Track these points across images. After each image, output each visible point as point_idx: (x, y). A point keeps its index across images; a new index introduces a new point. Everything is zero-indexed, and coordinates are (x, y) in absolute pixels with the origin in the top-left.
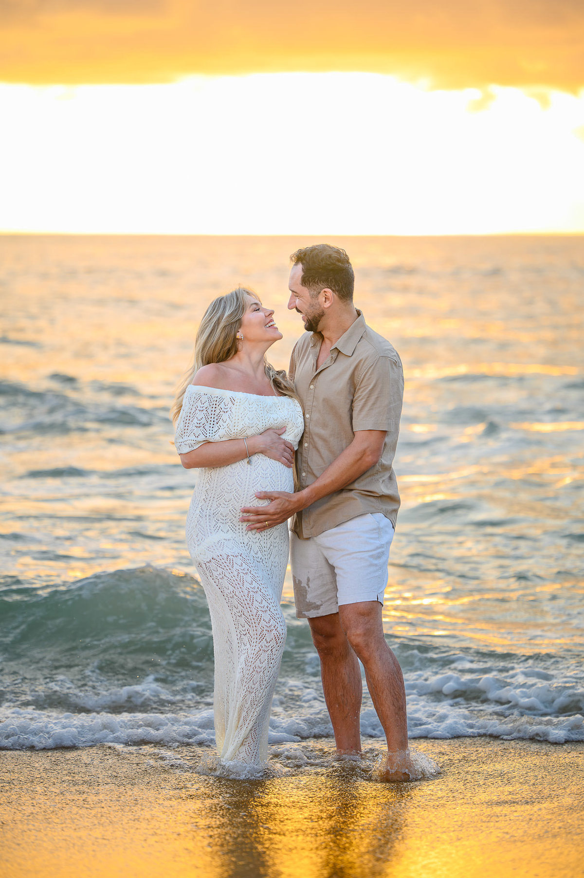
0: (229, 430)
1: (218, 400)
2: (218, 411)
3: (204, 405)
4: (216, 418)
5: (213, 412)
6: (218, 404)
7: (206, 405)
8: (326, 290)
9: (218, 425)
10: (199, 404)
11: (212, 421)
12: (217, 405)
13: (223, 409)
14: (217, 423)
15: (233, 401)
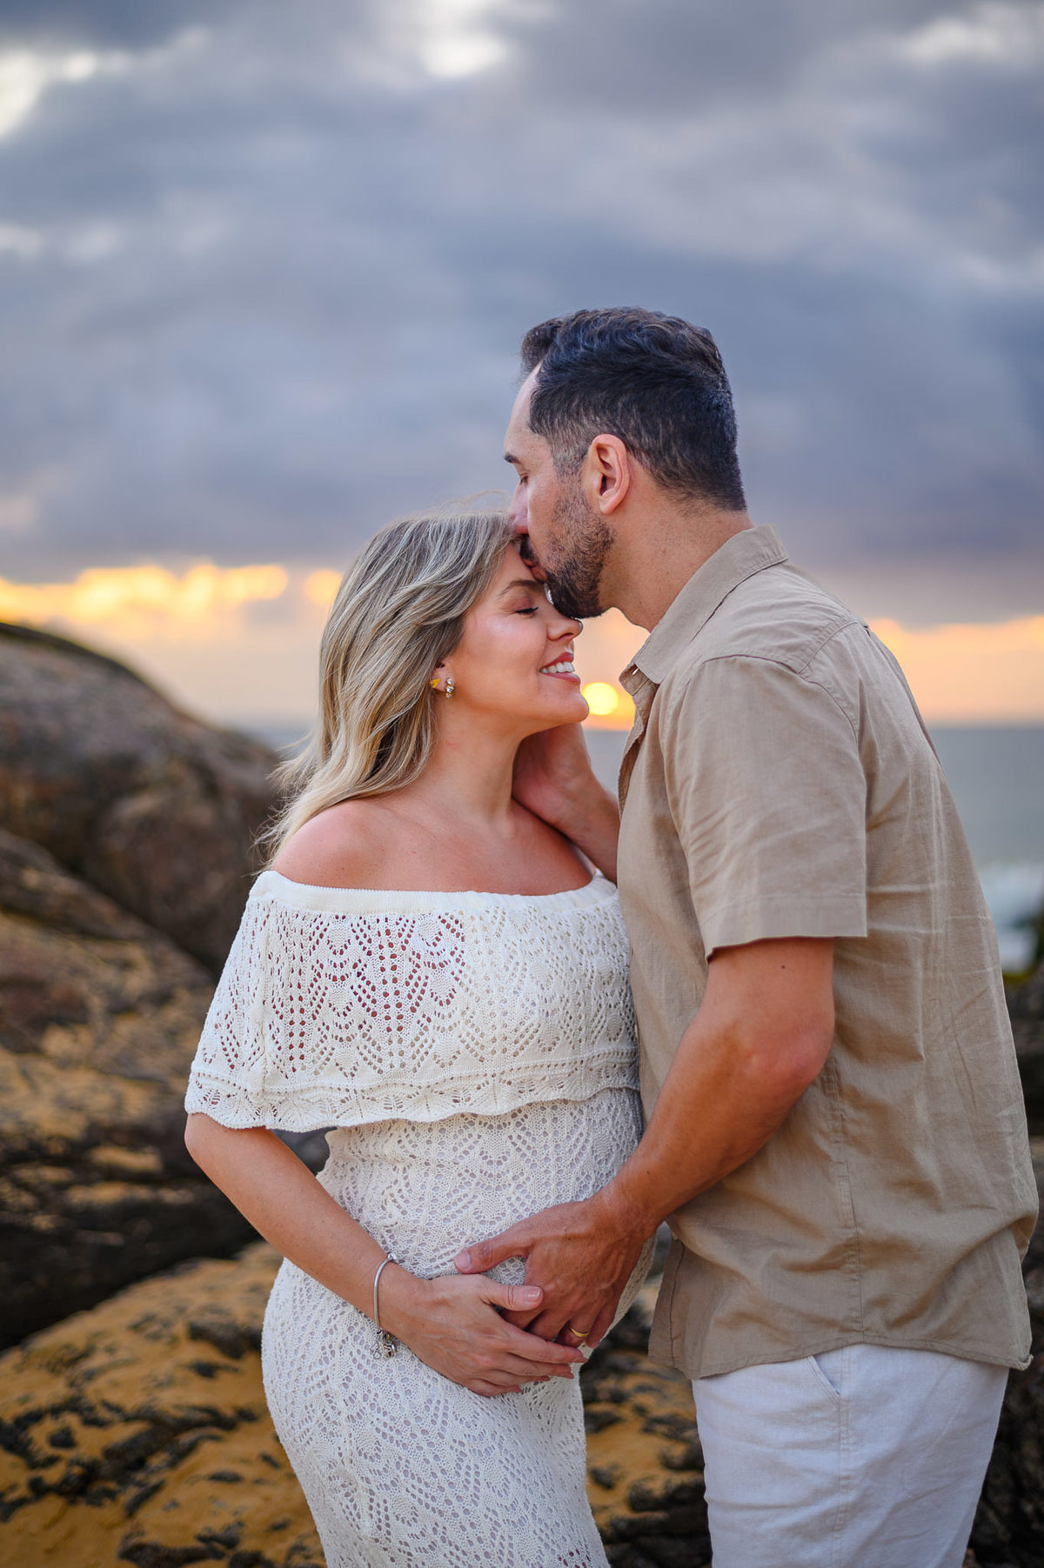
0: (472, 1031)
1: (395, 930)
2: (406, 968)
3: (344, 957)
4: (405, 991)
5: (389, 975)
6: (397, 942)
7: (355, 951)
8: (602, 439)
9: (418, 1014)
10: (324, 953)
11: (393, 1006)
12: (397, 947)
13: (425, 958)
14: (413, 1010)
15: (457, 927)
